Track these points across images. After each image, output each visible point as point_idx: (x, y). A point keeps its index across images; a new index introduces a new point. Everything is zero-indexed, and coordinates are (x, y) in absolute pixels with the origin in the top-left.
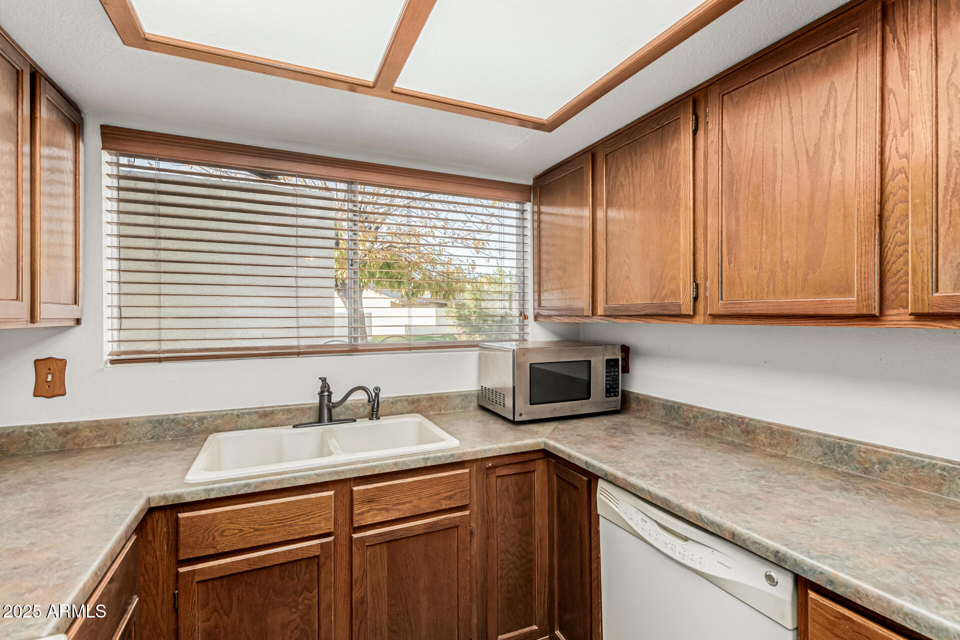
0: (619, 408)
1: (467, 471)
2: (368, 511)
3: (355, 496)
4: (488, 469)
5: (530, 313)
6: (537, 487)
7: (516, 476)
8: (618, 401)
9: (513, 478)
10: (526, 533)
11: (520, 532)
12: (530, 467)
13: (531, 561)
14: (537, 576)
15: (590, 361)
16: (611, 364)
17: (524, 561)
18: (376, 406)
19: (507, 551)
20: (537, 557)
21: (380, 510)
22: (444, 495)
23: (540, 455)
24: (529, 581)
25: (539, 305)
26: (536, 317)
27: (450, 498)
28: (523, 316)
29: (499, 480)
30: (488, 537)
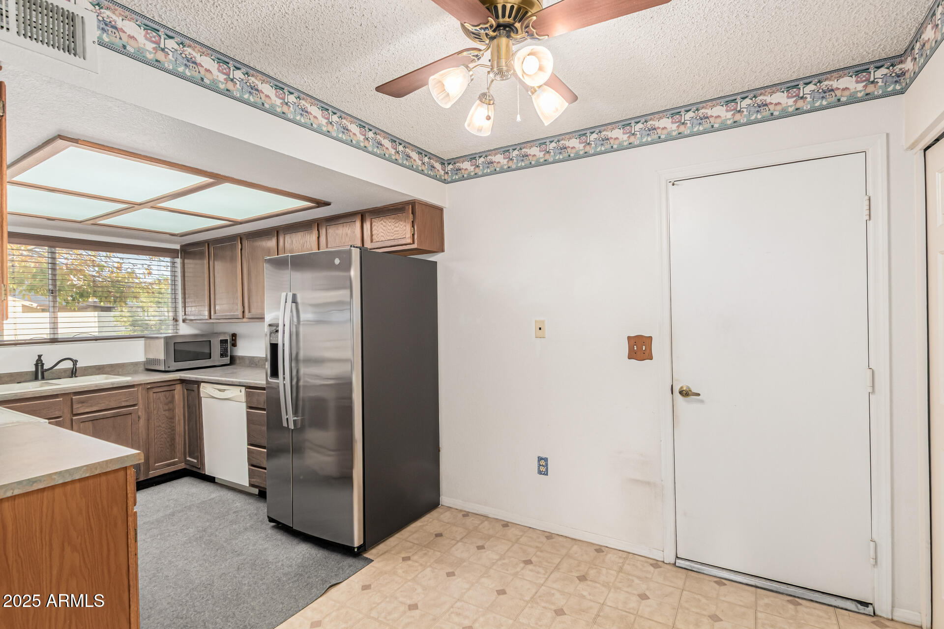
0: (229, 363)
1: (136, 389)
2: (81, 407)
3: (74, 401)
4: (148, 389)
5: (180, 319)
6: (176, 397)
7: (164, 393)
8: (228, 359)
9: (163, 393)
10: (171, 418)
11: (167, 418)
12: (172, 388)
13: (174, 430)
14: (177, 437)
15: (210, 341)
16: (224, 342)
17: (170, 430)
18: (74, 370)
19: (160, 426)
20: (177, 429)
21: (87, 406)
22: (124, 400)
23: (178, 382)
24: (173, 439)
25: (185, 314)
26: (184, 321)
27: (127, 401)
28: (175, 320)
29: (154, 394)
30: (148, 420)
